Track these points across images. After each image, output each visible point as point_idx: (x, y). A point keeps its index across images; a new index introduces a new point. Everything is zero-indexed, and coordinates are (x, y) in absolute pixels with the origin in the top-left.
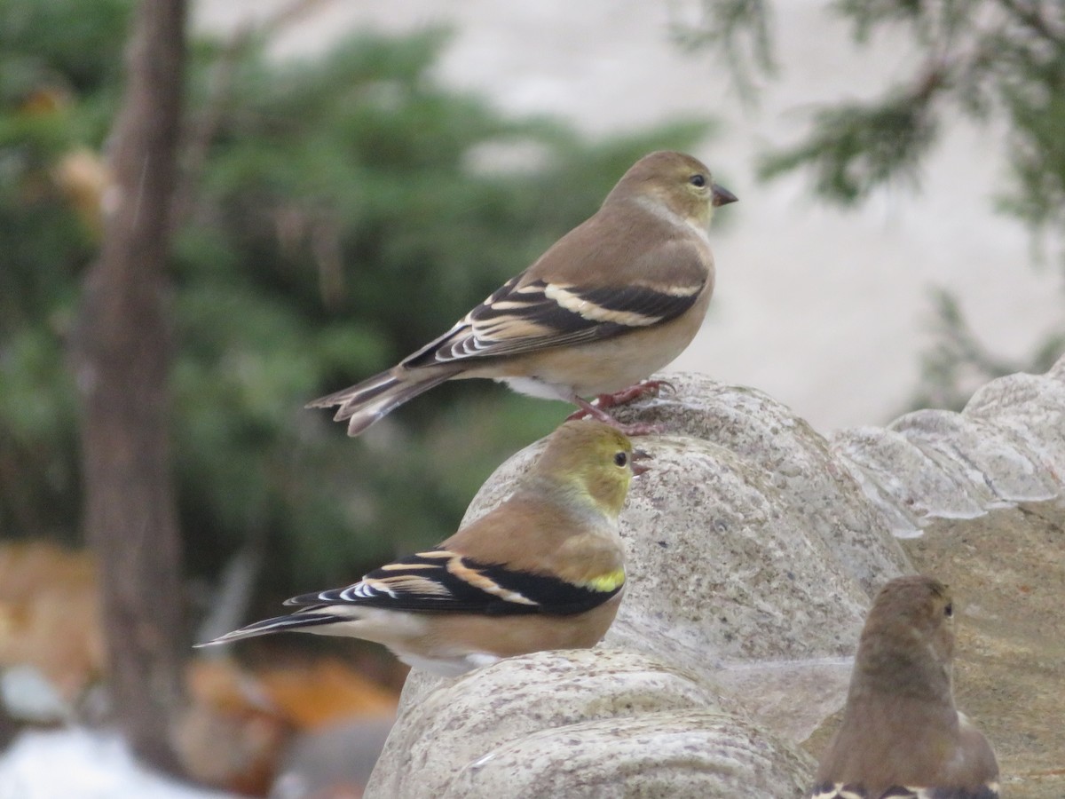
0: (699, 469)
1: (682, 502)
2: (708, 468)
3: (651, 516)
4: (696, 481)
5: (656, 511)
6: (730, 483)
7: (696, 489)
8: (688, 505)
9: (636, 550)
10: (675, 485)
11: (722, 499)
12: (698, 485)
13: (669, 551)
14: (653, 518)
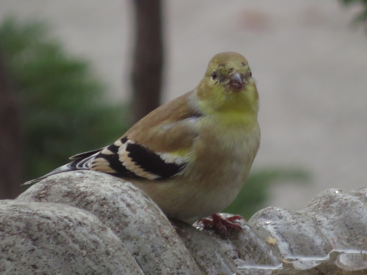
0: (63, 223)
1: (49, 241)
2: (68, 222)
3: (29, 249)
4: (59, 230)
5: (32, 246)
6: (81, 232)
7: (59, 234)
8: (52, 243)
9: (17, 269)
10: (46, 231)
11: (74, 241)
12: (60, 232)
13: (38, 271)
14: (30, 251)
